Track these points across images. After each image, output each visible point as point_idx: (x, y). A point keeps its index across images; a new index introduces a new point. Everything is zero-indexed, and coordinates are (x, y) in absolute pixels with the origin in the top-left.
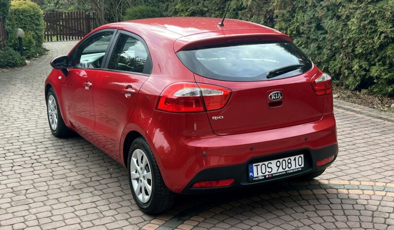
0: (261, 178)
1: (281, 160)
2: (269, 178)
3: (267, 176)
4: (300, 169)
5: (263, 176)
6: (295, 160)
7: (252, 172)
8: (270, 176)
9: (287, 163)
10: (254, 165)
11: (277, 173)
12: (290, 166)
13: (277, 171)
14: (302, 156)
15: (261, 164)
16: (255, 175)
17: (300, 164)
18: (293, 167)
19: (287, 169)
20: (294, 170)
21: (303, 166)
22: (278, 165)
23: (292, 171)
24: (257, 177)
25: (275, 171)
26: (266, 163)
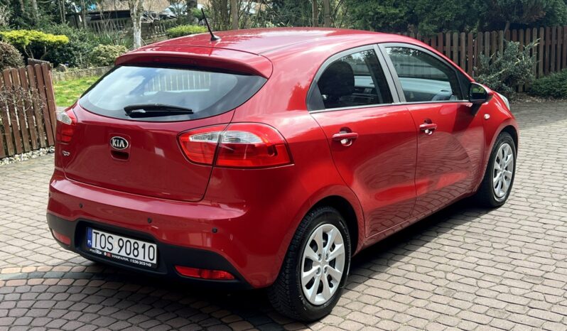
0: (98, 252)
1: (125, 239)
2: (106, 257)
3: (105, 254)
4: (150, 265)
5: (101, 251)
6: (144, 247)
7: (91, 240)
8: (109, 255)
9: (132, 248)
10: (94, 231)
11: (117, 255)
12: (136, 253)
13: (119, 252)
14: (155, 246)
15: (101, 233)
16: (93, 246)
17: (151, 258)
18: (140, 257)
19: (131, 256)
20: (141, 263)
21: (155, 262)
22: (121, 245)
23: (137, 262)
24: (94, 249)
25: (115, 251)
26: (107, 235)
